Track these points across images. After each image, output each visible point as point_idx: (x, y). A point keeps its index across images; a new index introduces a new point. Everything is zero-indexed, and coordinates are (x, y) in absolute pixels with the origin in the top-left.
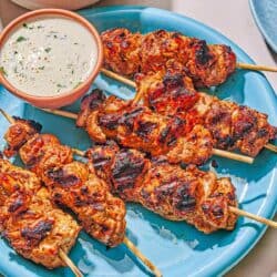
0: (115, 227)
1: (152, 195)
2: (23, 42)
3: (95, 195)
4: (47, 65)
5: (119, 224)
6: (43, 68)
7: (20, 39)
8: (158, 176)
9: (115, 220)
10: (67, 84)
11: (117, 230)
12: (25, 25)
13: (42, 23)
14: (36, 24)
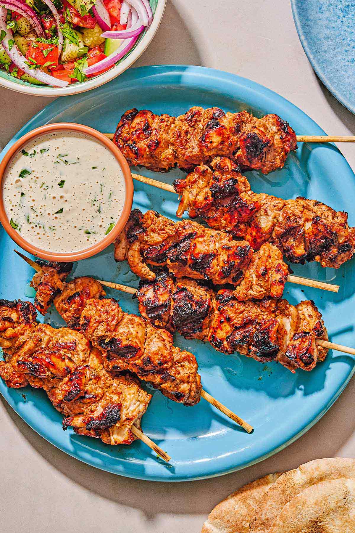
0: (190, 390)
1: (225, 343)
2: (28, 177)
3: (161, 364)
4: (66, 207)
5: (194, 386)
6: (61, 211)
7: (23, 174)
8: (229, 320)
9: (188, 382)
10: (97, 229)
11: (193, 393)
12: (24, 153)
13: (45, 145)
14: (38, 148)
